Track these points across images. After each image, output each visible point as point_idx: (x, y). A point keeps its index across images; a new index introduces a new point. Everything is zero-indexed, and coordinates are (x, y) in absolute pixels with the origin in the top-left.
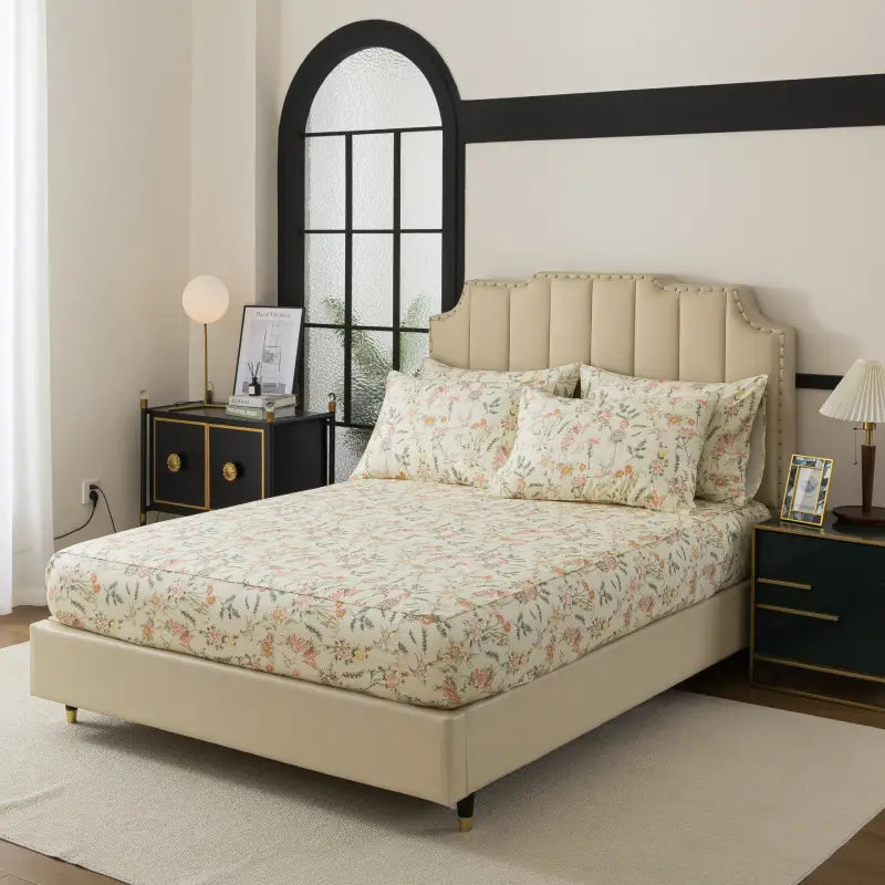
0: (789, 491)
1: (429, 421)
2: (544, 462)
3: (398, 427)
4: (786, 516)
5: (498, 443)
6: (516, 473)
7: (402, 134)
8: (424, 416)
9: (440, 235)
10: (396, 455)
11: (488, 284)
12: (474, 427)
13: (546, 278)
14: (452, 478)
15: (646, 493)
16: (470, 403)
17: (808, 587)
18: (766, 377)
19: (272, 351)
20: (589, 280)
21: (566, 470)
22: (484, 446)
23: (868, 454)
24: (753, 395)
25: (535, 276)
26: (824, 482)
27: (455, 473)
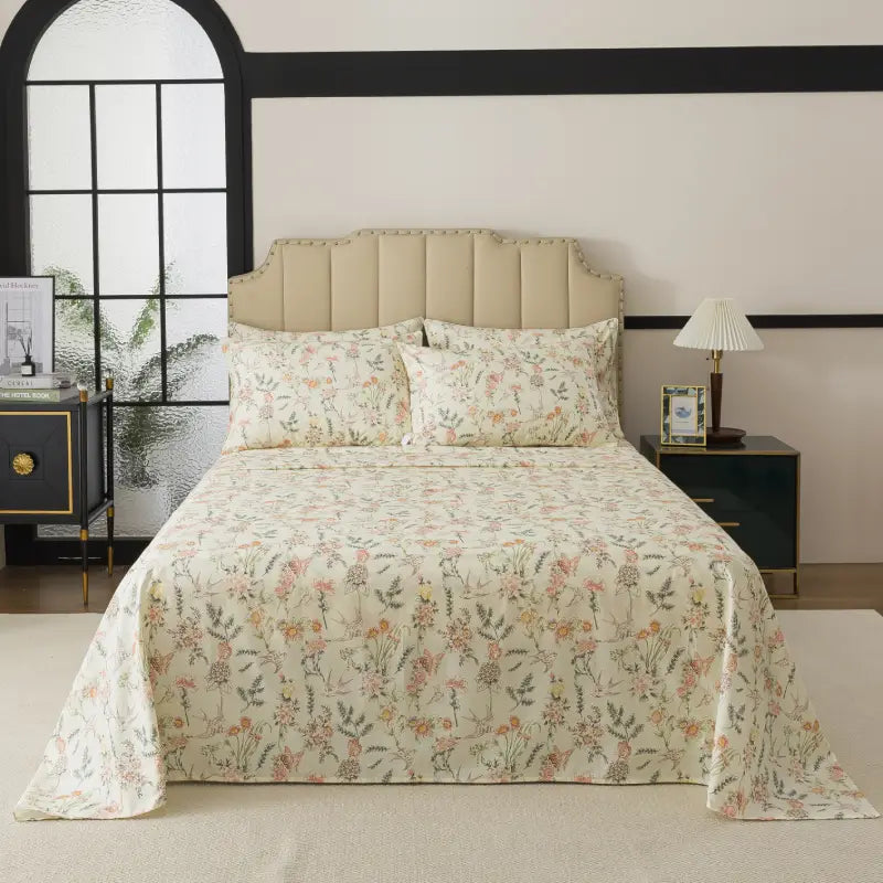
0: (665, 419)
1: (313, 384)
2: (473, 412)
3: (276, 394)
4: (667, 440)
5: (395, 400)
6: (442, 425)
7: (163, 86)
8: (304, 379)
9: (225, 194)
10: (282, 423)
11: (303, 242)
12: (365, 385)
13: (372, 235)
14: (348, 439)
15: (577, 431)
16: (352, 363)
17: (711, 500)
18: (616, 320)
19: (18, 326)
20: (423, 235)
21: (497, 417)
22: (383, 404)
23: (716, 381)
24: (611, 337)
25: (359, 234)
26: (700, 407)
27: (352, 434)
